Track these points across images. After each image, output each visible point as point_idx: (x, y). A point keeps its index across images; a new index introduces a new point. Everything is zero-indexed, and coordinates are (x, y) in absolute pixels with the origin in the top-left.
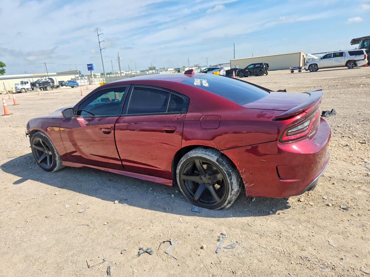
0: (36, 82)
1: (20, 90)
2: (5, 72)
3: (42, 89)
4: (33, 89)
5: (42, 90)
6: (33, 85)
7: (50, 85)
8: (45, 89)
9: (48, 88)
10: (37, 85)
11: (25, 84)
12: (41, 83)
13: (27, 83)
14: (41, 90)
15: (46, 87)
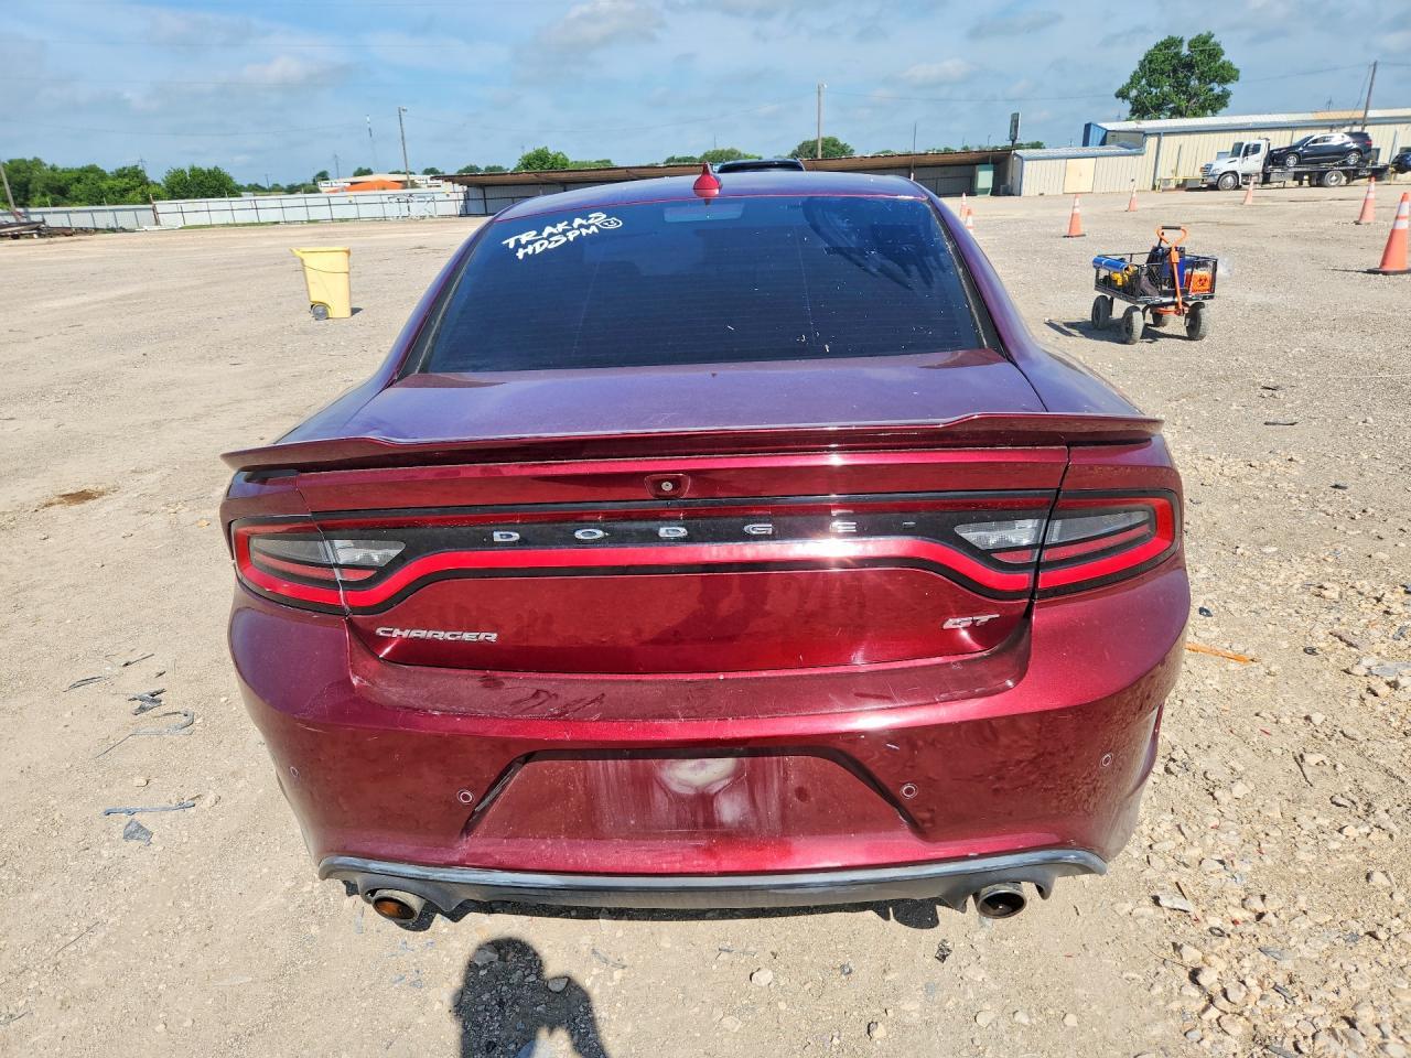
0: (1290, 150)
1: (1217, 177)
2: (1225, 105)
3: (1306, 177)
4: (1266, 179)
5: (1306, 183)
6: (1275, 159)
7: (1345, 164)
8: (1318, 180)
9: (1331, 178)
10: (1291, 162)
11: (1246, 154)
12: (1306, 155)
13: (1256, 149)
14: (1301, 183)
15: (1322, 174)
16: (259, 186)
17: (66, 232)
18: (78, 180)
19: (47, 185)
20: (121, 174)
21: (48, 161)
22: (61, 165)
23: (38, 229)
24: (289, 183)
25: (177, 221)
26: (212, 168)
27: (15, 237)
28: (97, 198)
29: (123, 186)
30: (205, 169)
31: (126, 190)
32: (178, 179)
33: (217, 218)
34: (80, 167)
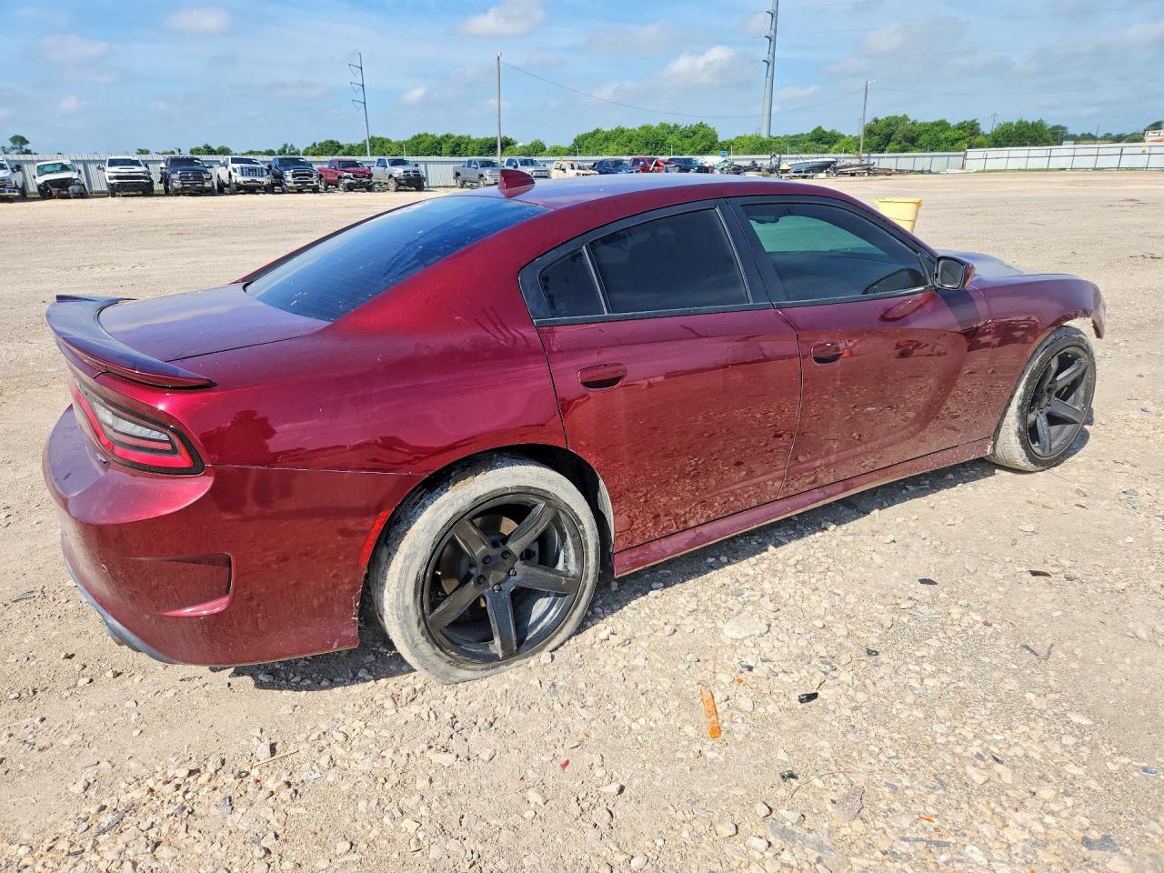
16: (1092, 136)
17: (888, 172)
18: (927, 131)
19: (904, 136)
20: (961, 127)
21: (912, 118)
22: (920, 121)
23: (869, 169)
24: (1119, 133)
25: (979, 165)
26: (1036, 121)
27: (853, 175)
28: (935, 146)
29: (956, 136)
30: (1030, 122)
31: (957, 140)
32: (1005, 130)
33: (1013, 164)
34: (933, 121)
